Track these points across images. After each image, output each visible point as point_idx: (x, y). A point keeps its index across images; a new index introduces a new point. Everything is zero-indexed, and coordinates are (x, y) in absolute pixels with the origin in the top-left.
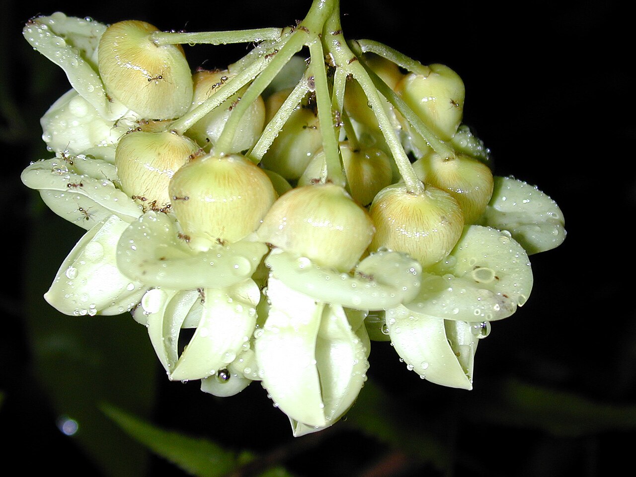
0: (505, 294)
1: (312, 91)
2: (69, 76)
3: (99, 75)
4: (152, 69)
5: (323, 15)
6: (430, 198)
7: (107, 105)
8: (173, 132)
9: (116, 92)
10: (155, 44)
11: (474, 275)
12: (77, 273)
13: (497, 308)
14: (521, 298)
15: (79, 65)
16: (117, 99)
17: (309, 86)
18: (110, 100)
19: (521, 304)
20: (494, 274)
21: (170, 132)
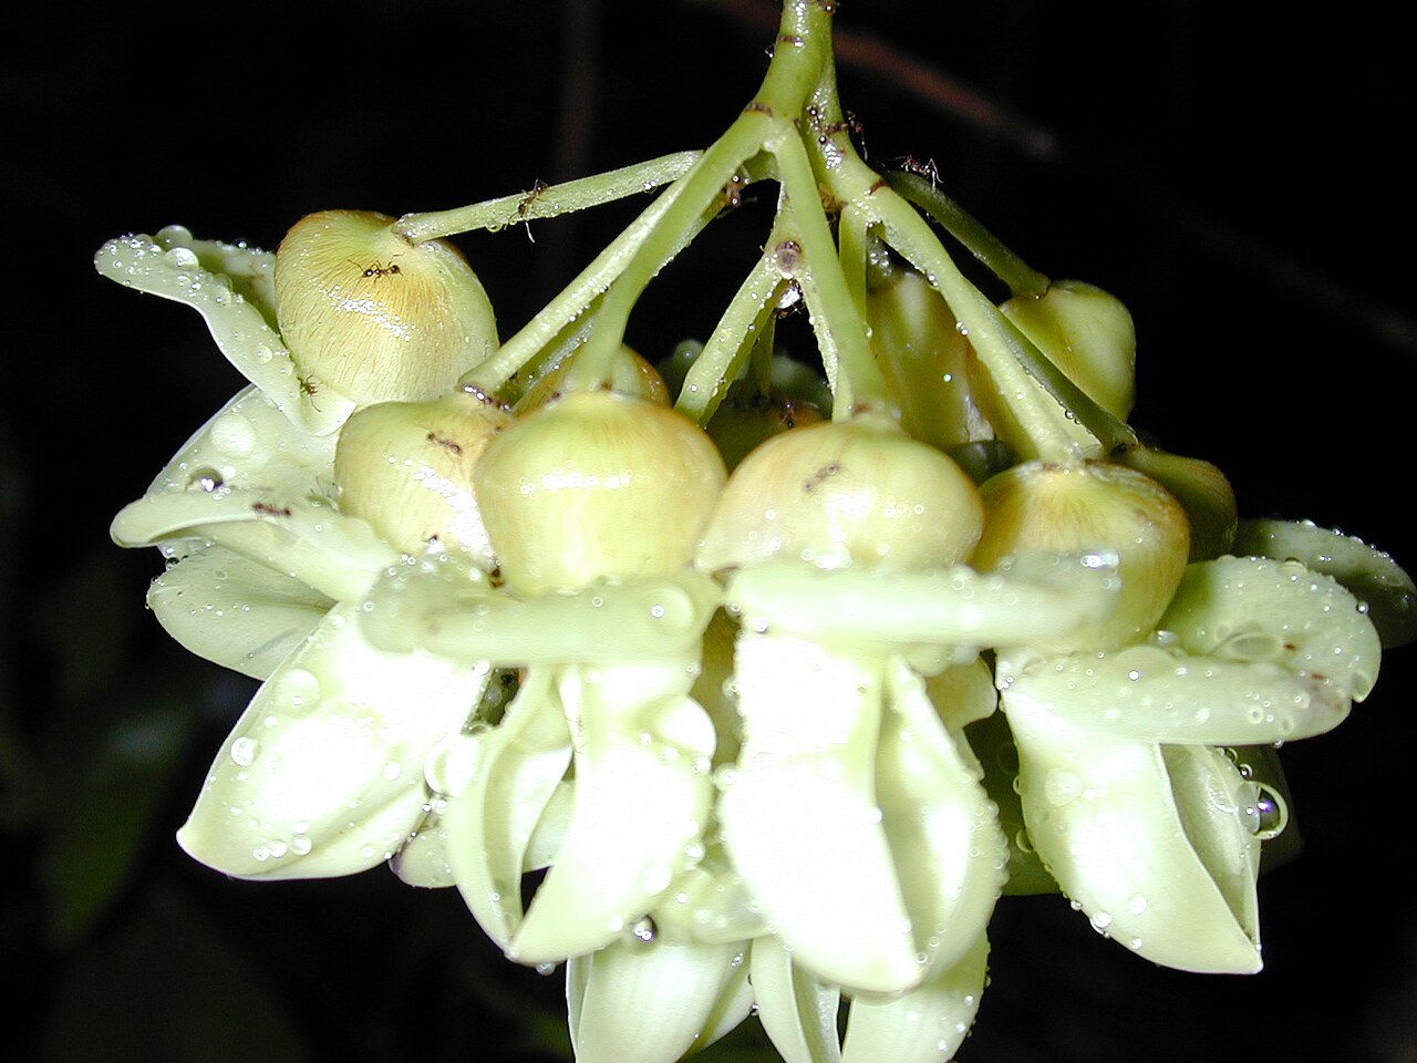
0: (1316, 672)
1: (788, 276)
2: (212, 325)
3: (277, 330)
4: (406, 295)
5: (799, 78)
6: (1099, 480)
7: (304, 403)
8: (470, 390)
9: (322, 366)
10: (408, 239)
11: (1230, 651)
12: (258, 751)
13: (1302, 700)
14: (1357, 682)
15: (233, 302)
16: (327, 383)
17: (780, 265)
18: (308, 388)
19: (1361, 693)
20: (1280, 642)
21: (463, 391)
